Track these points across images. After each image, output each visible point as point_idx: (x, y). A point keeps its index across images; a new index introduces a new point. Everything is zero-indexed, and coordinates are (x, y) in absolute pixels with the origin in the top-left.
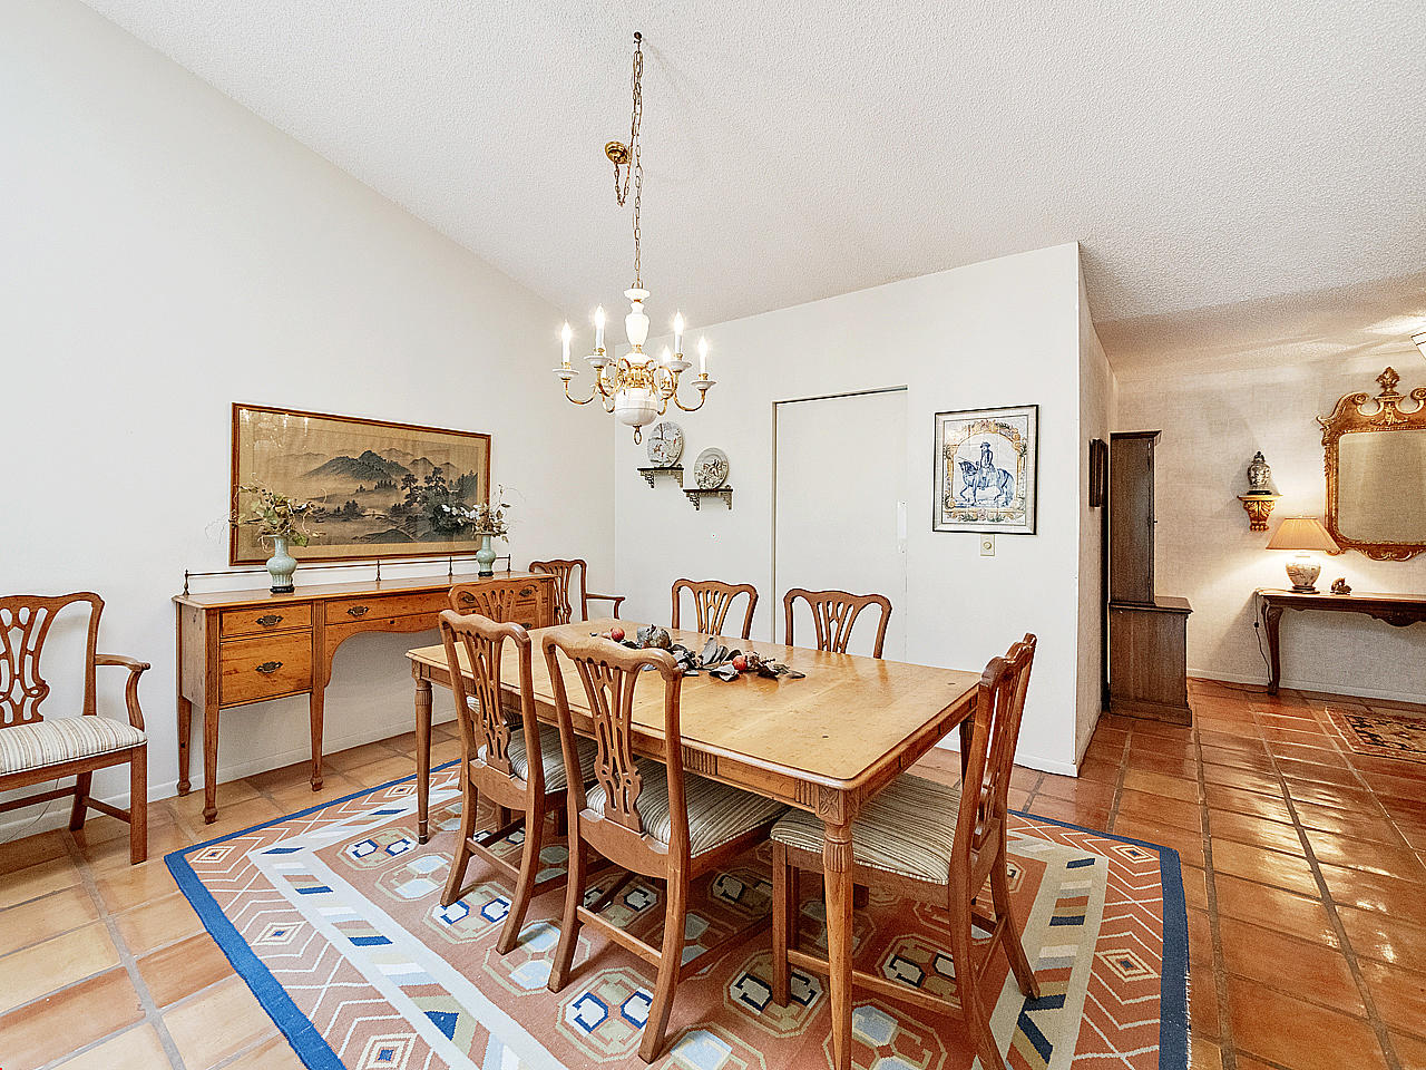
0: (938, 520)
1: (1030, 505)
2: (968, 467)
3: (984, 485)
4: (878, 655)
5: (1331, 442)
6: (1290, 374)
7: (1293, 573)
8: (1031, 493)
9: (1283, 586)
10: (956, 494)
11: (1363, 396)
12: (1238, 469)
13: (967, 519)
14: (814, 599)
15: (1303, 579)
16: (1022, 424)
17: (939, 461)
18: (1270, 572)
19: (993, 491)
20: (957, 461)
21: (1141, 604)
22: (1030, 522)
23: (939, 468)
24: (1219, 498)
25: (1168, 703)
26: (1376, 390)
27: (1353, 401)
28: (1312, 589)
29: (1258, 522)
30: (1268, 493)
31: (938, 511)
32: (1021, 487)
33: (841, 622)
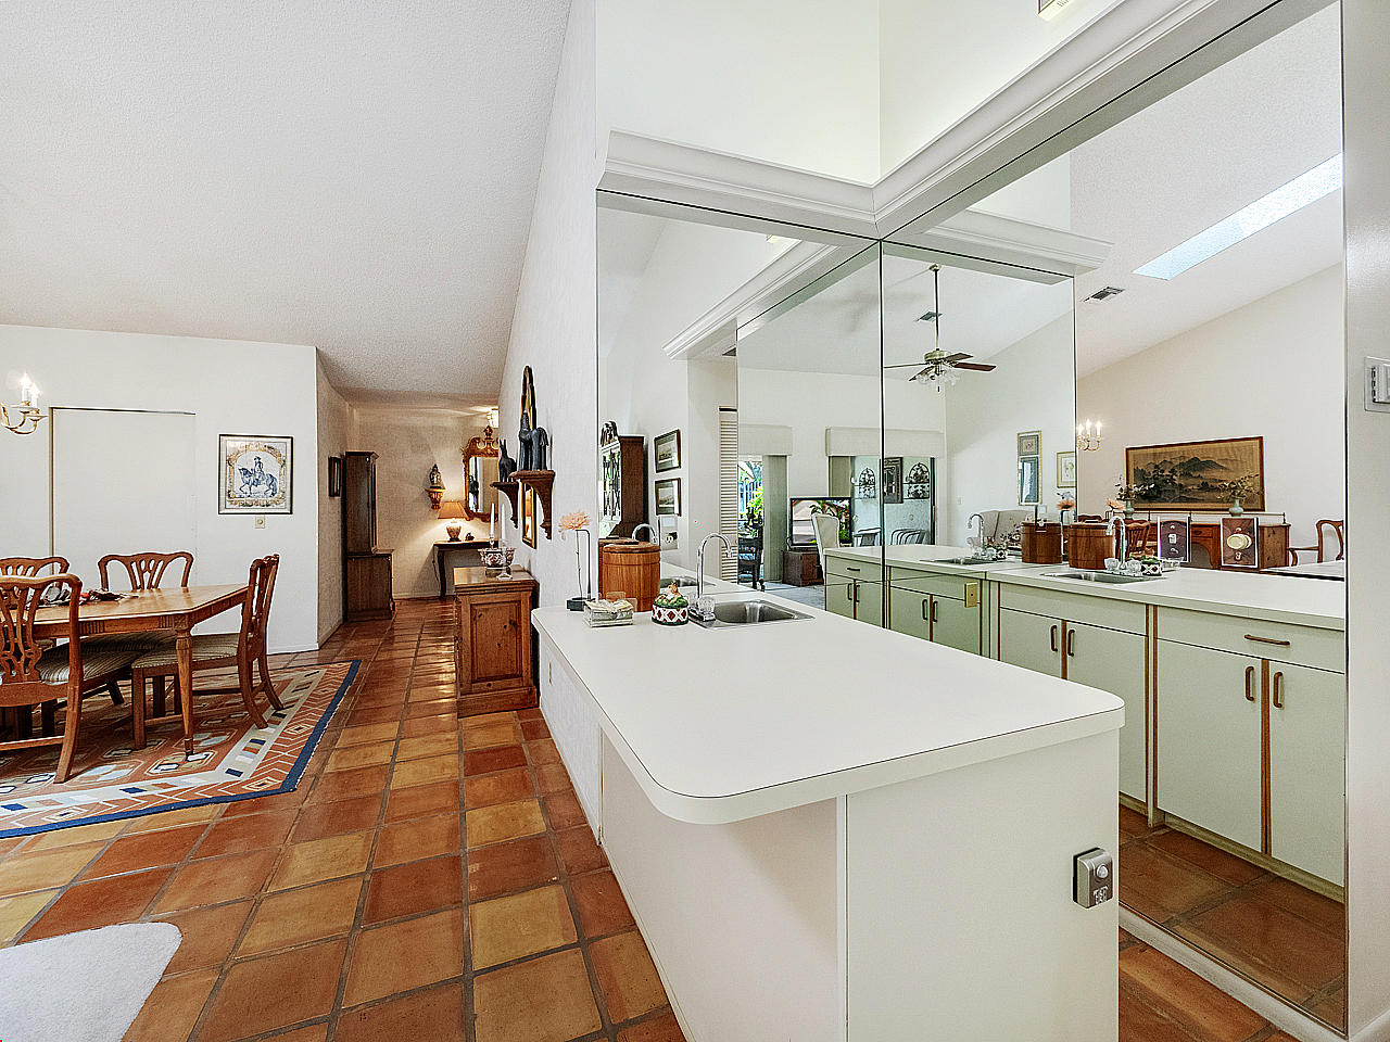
0: (222, 506)
1: (288, 496)
2: (245, 472)
3: (257, 483)
4: (185, 583)
5: (466, 461)
6: (449, 423)
7: (450, 531)
8: (289, 489)
9: (445, 539)
10: (237, 489)
11: (479, 439)
12: (426, 473)
13: (244, 505)
14: (126, 561)
15: (454, 534)
16: (283, 447)
17: (223, 467)
18: (438, 532)
19: (263, 487)
20: (237, 466)
21: (365, 553)
22: (289, 506)
23: (223, 472)
24: (415, 491)
25: (380, 609)
26: (484, 436)
27: (474, 441)
28: (458, 540)
29: (435, 504)
30: (440, 488)
31: (222, 501)
32: (282, 484)
33: (152, 573)
